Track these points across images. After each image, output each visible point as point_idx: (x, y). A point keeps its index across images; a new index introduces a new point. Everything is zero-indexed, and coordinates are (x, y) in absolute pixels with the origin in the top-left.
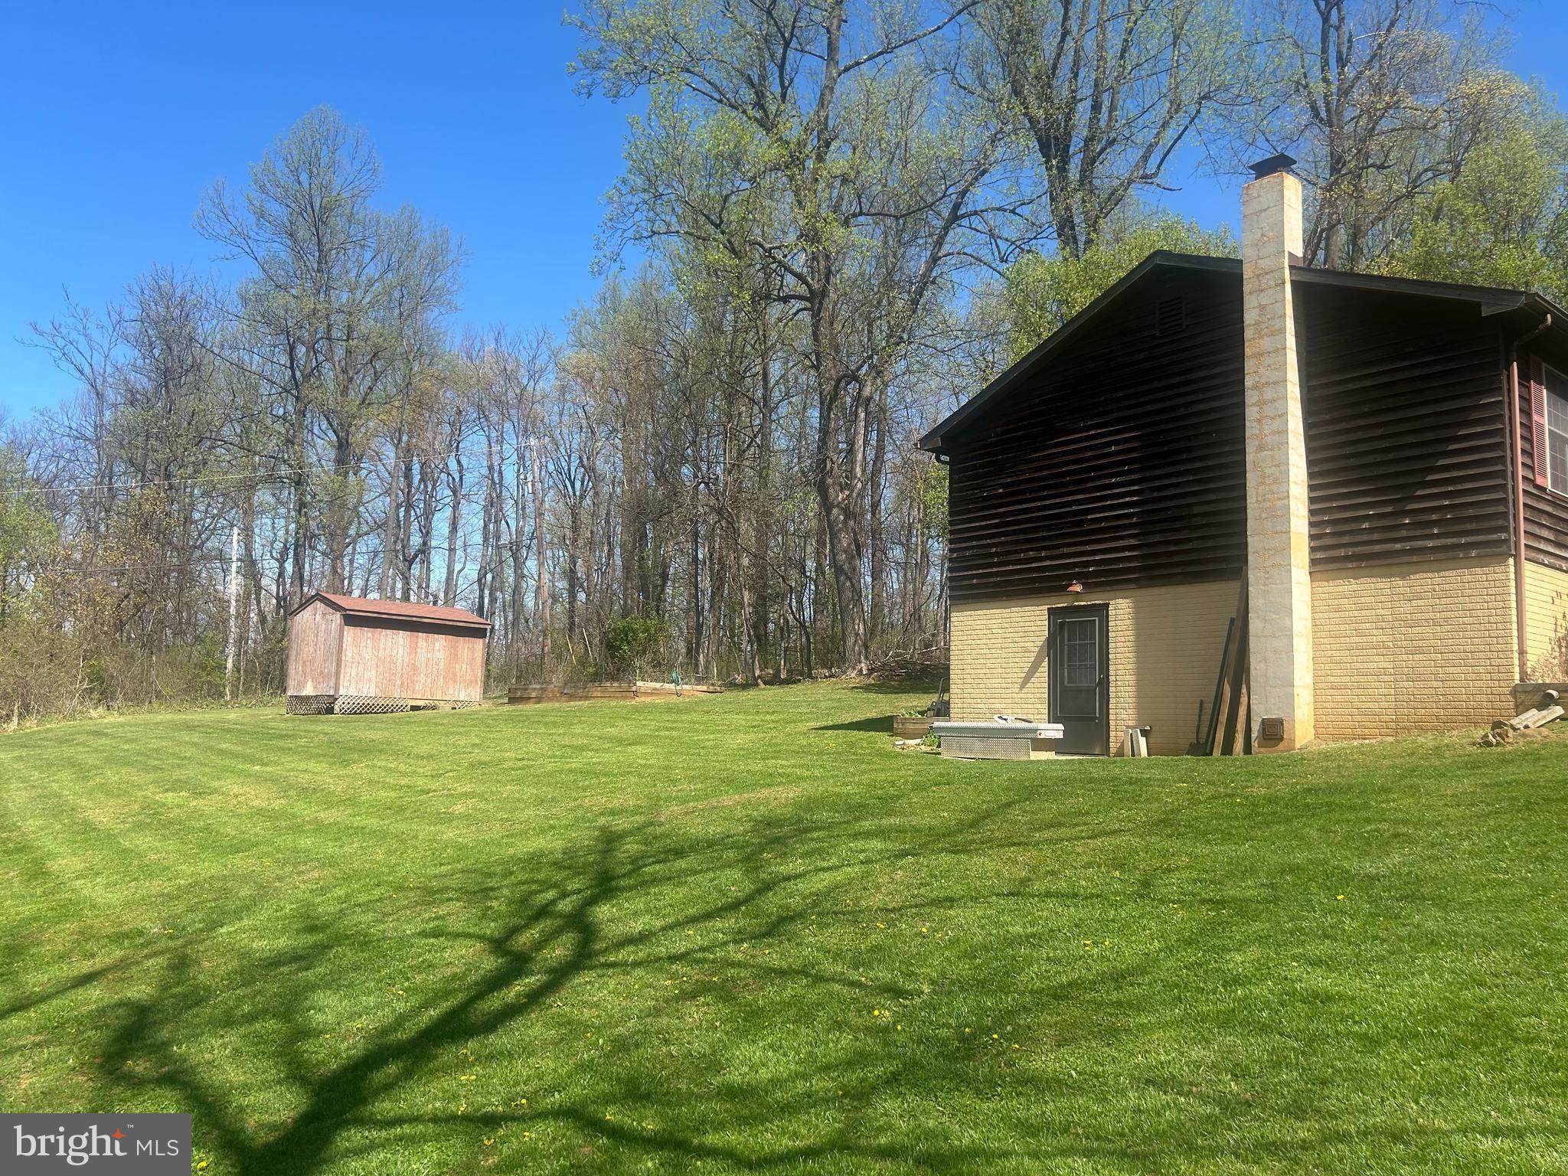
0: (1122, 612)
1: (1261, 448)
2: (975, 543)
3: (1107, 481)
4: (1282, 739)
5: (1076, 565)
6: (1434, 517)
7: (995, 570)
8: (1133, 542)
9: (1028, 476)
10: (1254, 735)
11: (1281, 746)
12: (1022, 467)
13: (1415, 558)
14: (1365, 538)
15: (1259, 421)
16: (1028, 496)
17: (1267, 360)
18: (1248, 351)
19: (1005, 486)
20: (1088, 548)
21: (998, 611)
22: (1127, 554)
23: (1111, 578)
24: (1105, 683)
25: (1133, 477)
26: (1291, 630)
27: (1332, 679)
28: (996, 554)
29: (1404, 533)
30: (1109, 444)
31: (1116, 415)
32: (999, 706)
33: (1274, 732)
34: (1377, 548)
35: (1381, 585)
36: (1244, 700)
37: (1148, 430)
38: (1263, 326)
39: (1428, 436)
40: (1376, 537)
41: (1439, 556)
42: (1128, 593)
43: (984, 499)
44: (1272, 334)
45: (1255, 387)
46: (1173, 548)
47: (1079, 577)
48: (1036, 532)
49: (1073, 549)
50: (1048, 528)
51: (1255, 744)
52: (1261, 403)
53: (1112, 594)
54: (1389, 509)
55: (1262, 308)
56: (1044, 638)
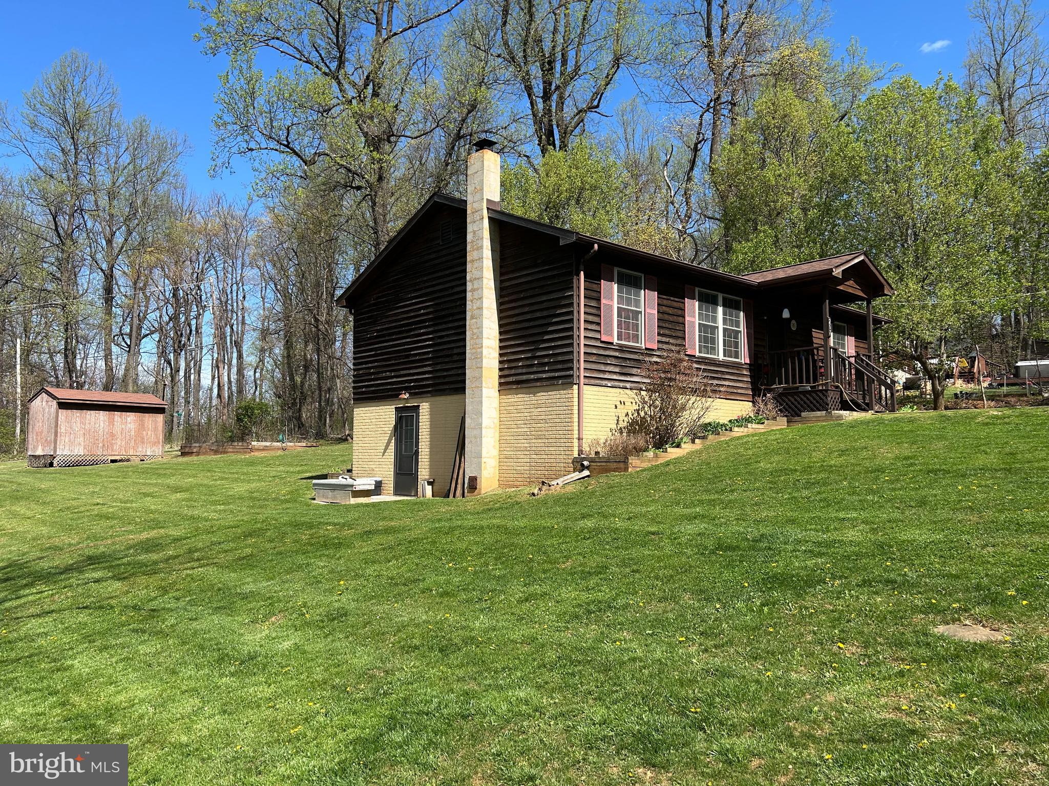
0: (425, 408)
1: (472, 317)
2: (364, 366)
3: (419, 331)
4: (476, 488)
5: (406, 381)
6: (546, 360)
7: (372, 383)
8: (429, 369)
9: (387, 326)
10: (466, 486)
11: (476, 493)
12: (384, 320)
13: (538, 384)
14: (520, 371)
15: (472, 301)
16: (387, 338)
17: (476, 265)
18: (468, 259)
19: (377, 331)
20: (411, 371)
21: (374, 408)
22: (427, 376)
23: (419, 391)
24: (417, 453)
25: (430, 330)
26: (481, 425)
27: (506, 453)
28: (373, 373)
29: (535, 369)
30: (420, 309)
31: (423, 291)
32: (373, 466)
33: (473, 484)
34: (525, 377)
35: (526, 399)
36: (462, 465)
37: (437, 301)
38: (475, 243)
39: (545, 313)
40: (524, 371)
41: (548, 383)
42: (427, 399)
43: (369, 339)
44: (478, 249)
45: (471, 281)
46: (445, 374)
47: (407, 389)
48: (390, 361)
49: (408, 372)
50: (395, 358)
51: (466, 491)
52: (473, 290)
53: (421, 400)
54: (530, 355)
55: (474, 232)
56: (392, 426)
